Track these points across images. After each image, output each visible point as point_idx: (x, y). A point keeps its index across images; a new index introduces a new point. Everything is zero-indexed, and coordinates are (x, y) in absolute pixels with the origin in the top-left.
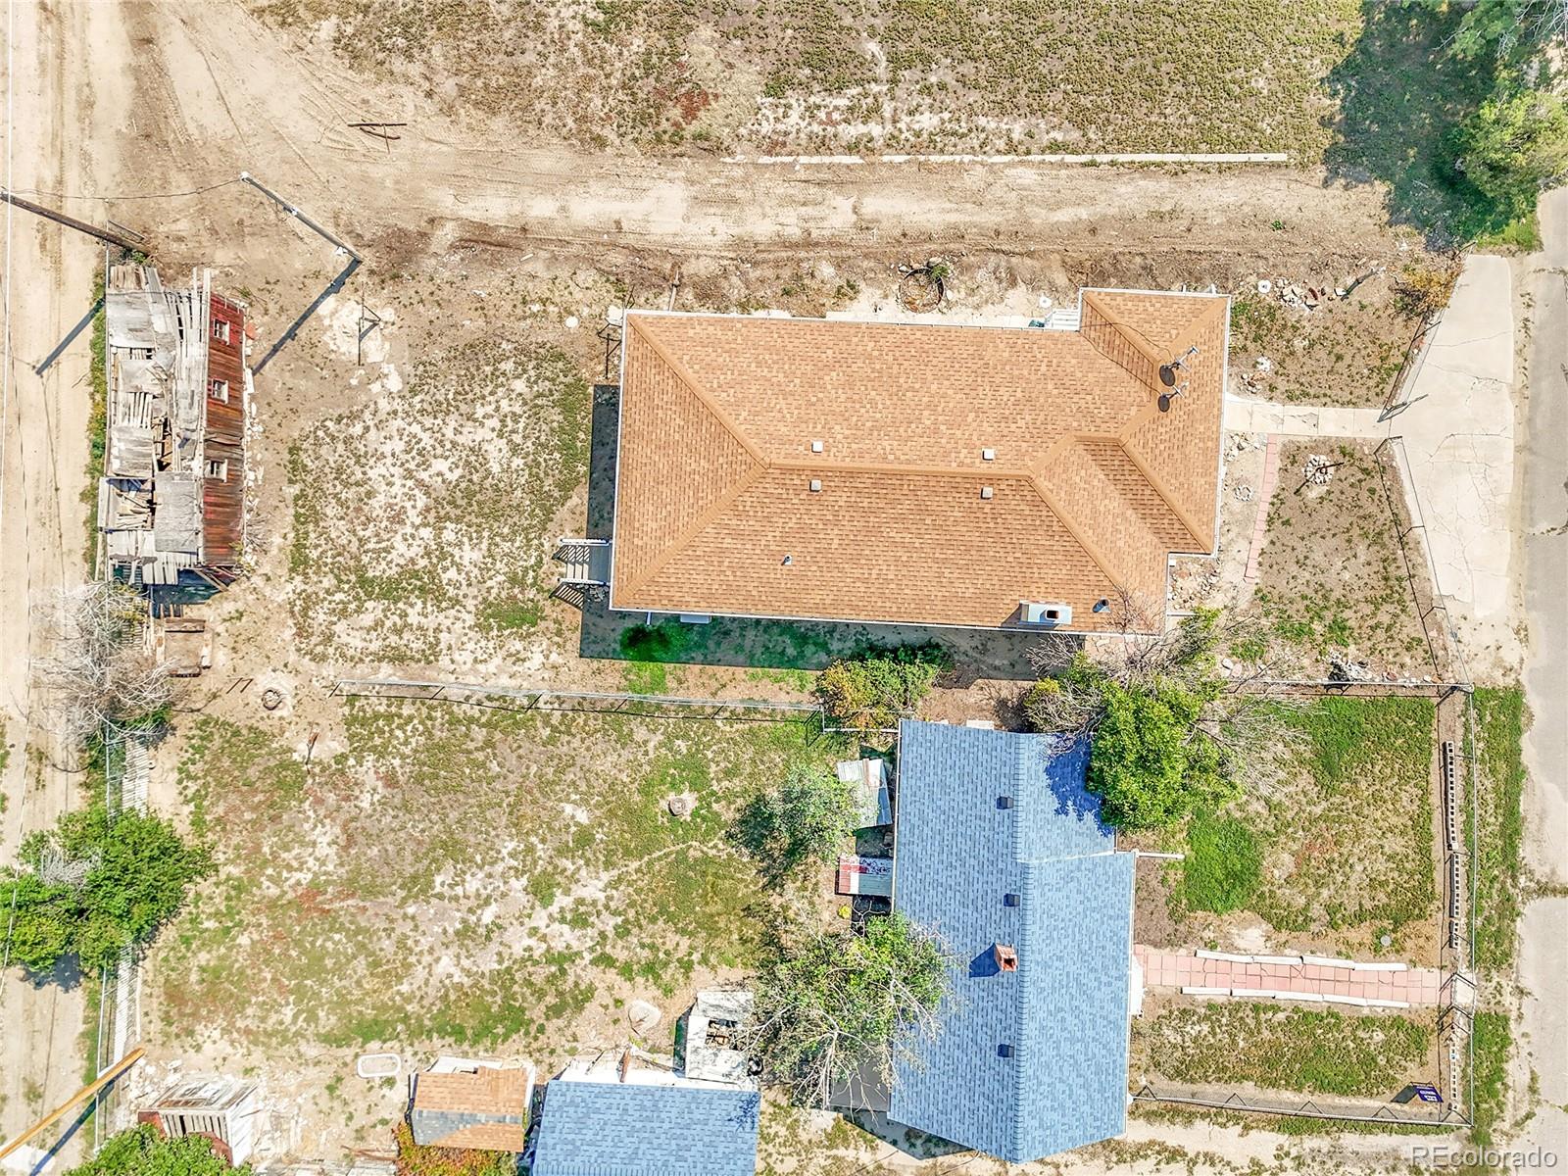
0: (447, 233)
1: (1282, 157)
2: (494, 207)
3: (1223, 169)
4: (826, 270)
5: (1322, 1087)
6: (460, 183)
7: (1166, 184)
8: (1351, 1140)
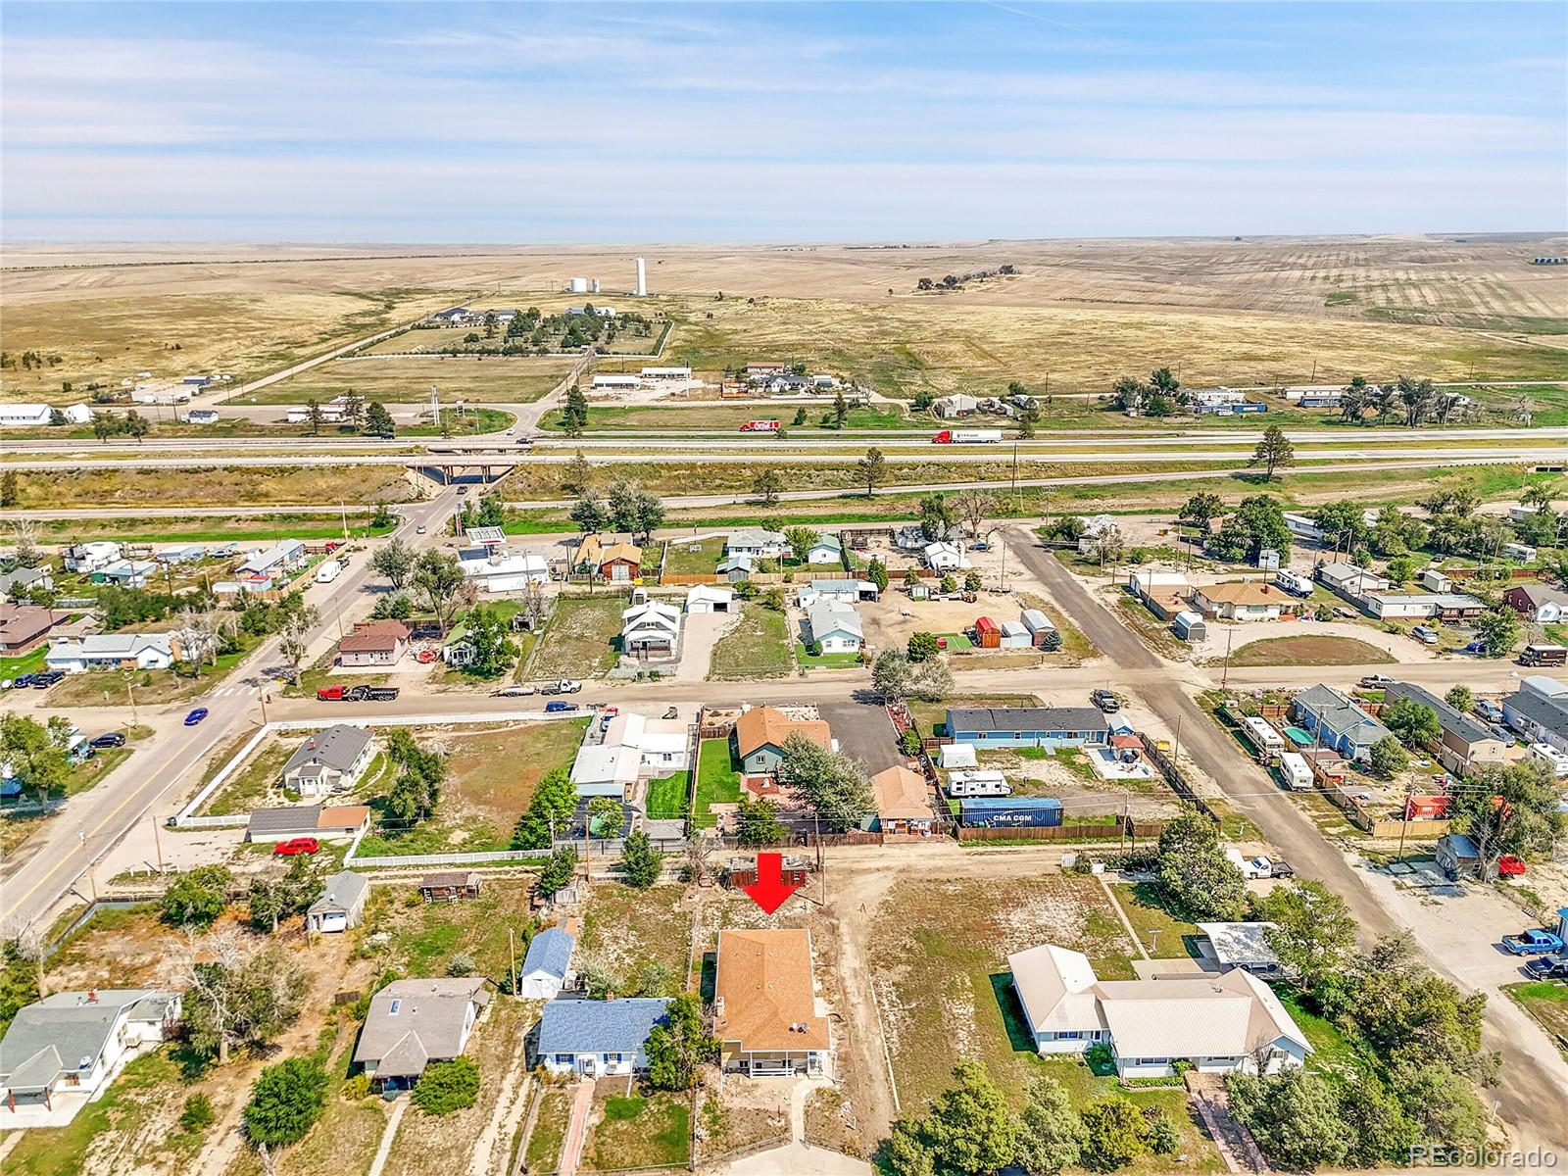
0: (835, 922)
1: (898, 1107)
2: (844, 929)
3: (891, 1093)
4: (837, 997)
5: (532, 1144)
6: (850, 924)
7: (883, 1078)
8: (508, 1155)
